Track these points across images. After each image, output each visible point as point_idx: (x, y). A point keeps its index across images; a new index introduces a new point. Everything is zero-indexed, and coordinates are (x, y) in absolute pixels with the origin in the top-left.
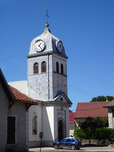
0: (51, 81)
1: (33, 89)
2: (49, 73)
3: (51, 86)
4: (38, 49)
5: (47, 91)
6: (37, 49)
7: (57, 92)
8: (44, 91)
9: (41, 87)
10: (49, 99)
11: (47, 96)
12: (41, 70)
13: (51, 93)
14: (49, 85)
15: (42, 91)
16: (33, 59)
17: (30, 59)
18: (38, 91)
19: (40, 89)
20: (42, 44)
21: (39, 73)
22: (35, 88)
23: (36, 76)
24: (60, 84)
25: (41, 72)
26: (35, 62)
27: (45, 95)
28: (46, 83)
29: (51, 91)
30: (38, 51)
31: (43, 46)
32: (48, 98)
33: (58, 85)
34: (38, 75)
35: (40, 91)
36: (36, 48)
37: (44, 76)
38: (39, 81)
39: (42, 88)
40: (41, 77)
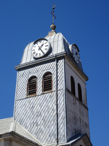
0: (61, 106)
1: (23, 124)
2: (58, 92)
3: (61, 116)
4: (37, 54)
5: (53, 127)
6: (35, 55)
7: (74, 131)
8: (47, 128)
9: (40, 120)
10: (58, 142)
11: (53, 137)
12: (41, 88)
13: (62, 131)
14: (57, 113)
15: (42, 127)
16: (27, 71)
17: (21, 72)
18: (35, 129)
19: (39, 123)
20: (44, 46)
21: (37, 93)
22: (28, 122)
23: (32, 99)
24: (79, 118)
25: (41, 92)
26: (30, 76)
27: (48, 136)
28: (51, 110)
29: (62, 126)
30: (38, 56)
31: (48, 48)
32: (54, 140)
33: (75, 118)
34: (36, 97)
35: (39, 127)
36: (34, 53)
37: (48, 98)
38: (37, 108)
39: (42, 122)
40: (41, 101)
